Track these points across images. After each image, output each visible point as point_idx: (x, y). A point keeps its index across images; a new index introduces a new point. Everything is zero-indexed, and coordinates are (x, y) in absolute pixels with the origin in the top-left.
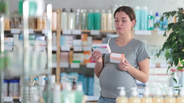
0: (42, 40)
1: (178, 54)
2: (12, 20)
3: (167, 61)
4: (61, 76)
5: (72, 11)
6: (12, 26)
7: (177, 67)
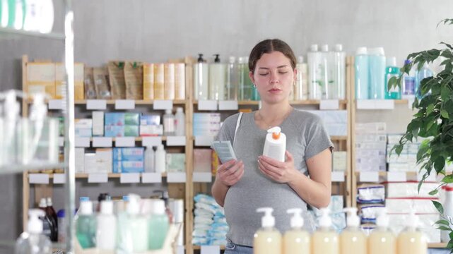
0: (154, 124)
1: (443, 146)
2: (88, 81)
3: (422, 164)
4: (195, 202)
5: (217, 60)
6: (91, 93)
7: (441, 176)
